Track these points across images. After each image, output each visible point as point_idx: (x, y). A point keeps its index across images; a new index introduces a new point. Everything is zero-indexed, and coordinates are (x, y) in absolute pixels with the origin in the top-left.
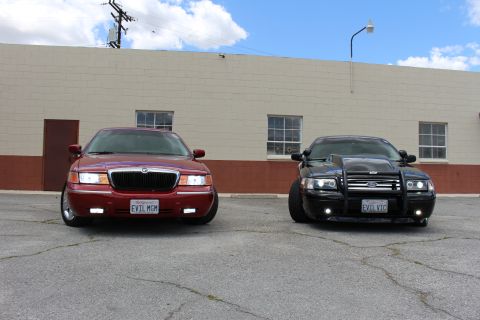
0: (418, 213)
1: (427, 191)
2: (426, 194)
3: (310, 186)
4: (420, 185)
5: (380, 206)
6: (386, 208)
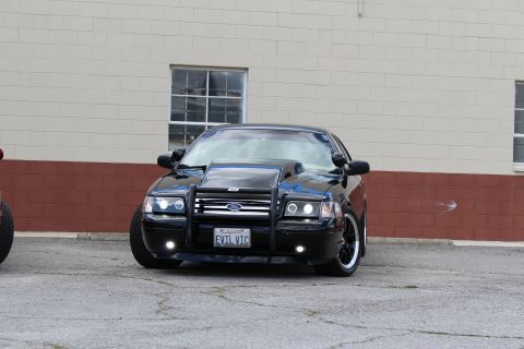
0: (300, 249)
1: (317, 218)
2: (315, 222)
3: (149, 208)
4: (308, 209)
5: (239, 237)
6: (248, 240)
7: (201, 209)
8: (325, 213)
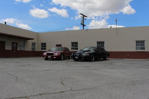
0: (83, 59)
6: (78, 58)
7: (76, 54)
8: (86, 55)
